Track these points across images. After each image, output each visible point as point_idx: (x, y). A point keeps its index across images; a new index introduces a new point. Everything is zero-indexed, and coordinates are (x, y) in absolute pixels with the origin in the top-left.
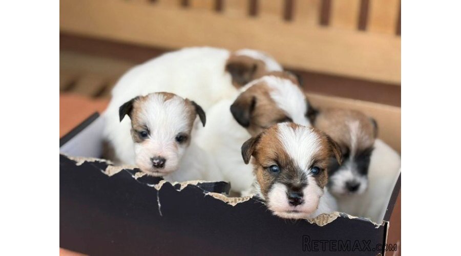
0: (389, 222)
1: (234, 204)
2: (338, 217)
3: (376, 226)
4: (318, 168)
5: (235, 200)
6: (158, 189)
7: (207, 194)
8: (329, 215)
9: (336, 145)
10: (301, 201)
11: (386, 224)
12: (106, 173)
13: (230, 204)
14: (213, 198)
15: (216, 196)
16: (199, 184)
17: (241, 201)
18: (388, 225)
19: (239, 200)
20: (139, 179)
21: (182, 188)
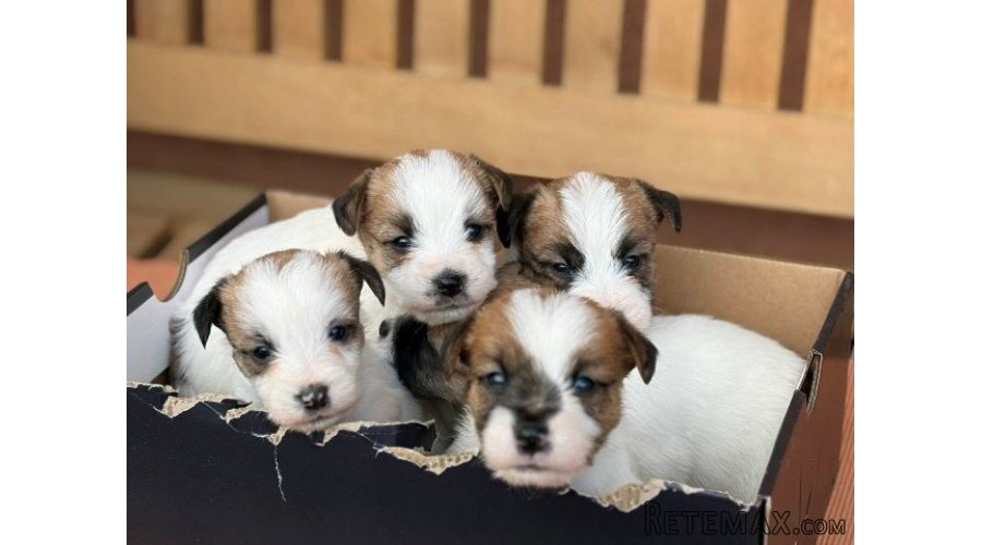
0: (769, 499)
1: (438, 471)
2: (662, 492)
3: (742, 507)
4: (587, 380)
5: (442, 461)
6: (276, 444)
7: (380, 451)
8: (642, 488)
9: (635, 339)
10: (542, 443)
11: (764, 502)
12: (165, 411)
13: (431, 470)
14: (395, 459)
15: (401, 454)
16: (363, 429)
17: (453, 464)
18: (769, 505)
19: (450, 460)
20: (234, 421)
21: (327, 439)
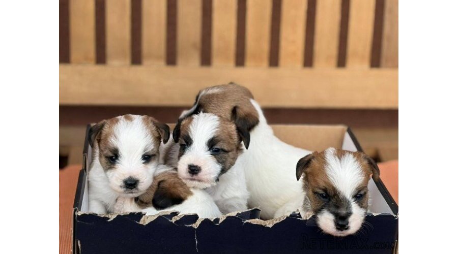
1: (271, 226)
5: (272, 222)
6: (196, 228)
7: (245, 222)
10: (346, 227)
12: (141, 223)
13: (268, 226)
14: (252, 224)
15: (254, 222)
16: (238, 214)
17: (277, 222)
20: (177, 222)
21: (221, 221)
